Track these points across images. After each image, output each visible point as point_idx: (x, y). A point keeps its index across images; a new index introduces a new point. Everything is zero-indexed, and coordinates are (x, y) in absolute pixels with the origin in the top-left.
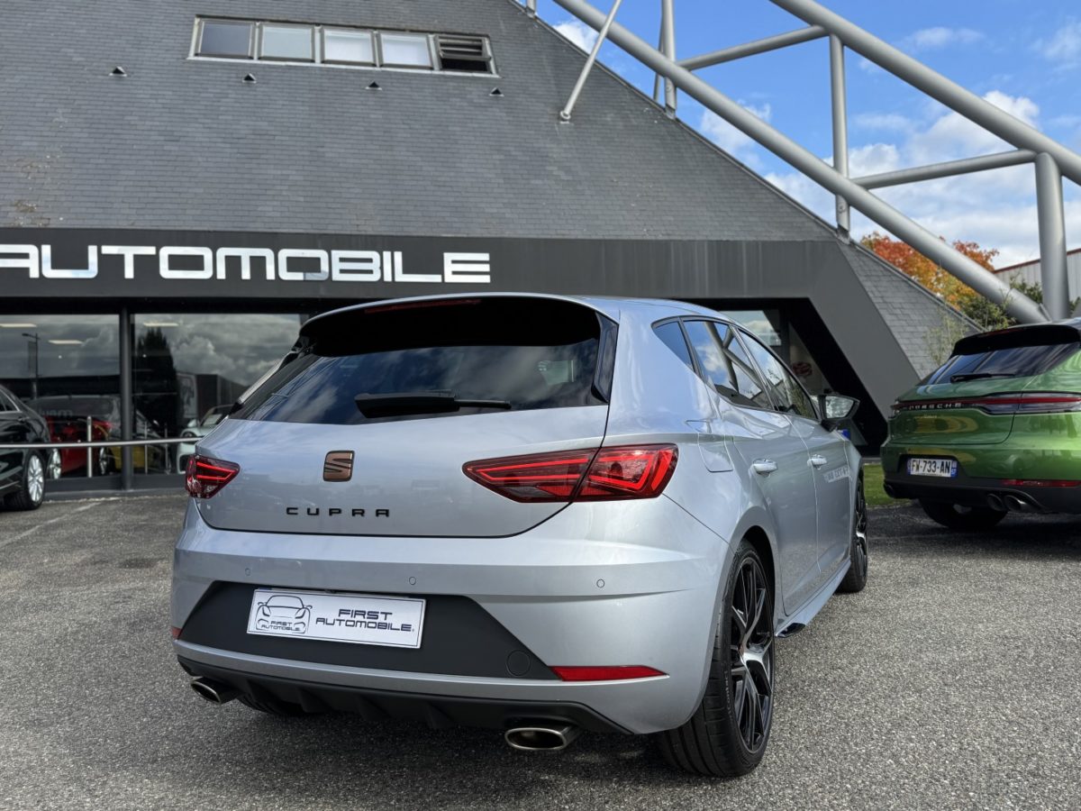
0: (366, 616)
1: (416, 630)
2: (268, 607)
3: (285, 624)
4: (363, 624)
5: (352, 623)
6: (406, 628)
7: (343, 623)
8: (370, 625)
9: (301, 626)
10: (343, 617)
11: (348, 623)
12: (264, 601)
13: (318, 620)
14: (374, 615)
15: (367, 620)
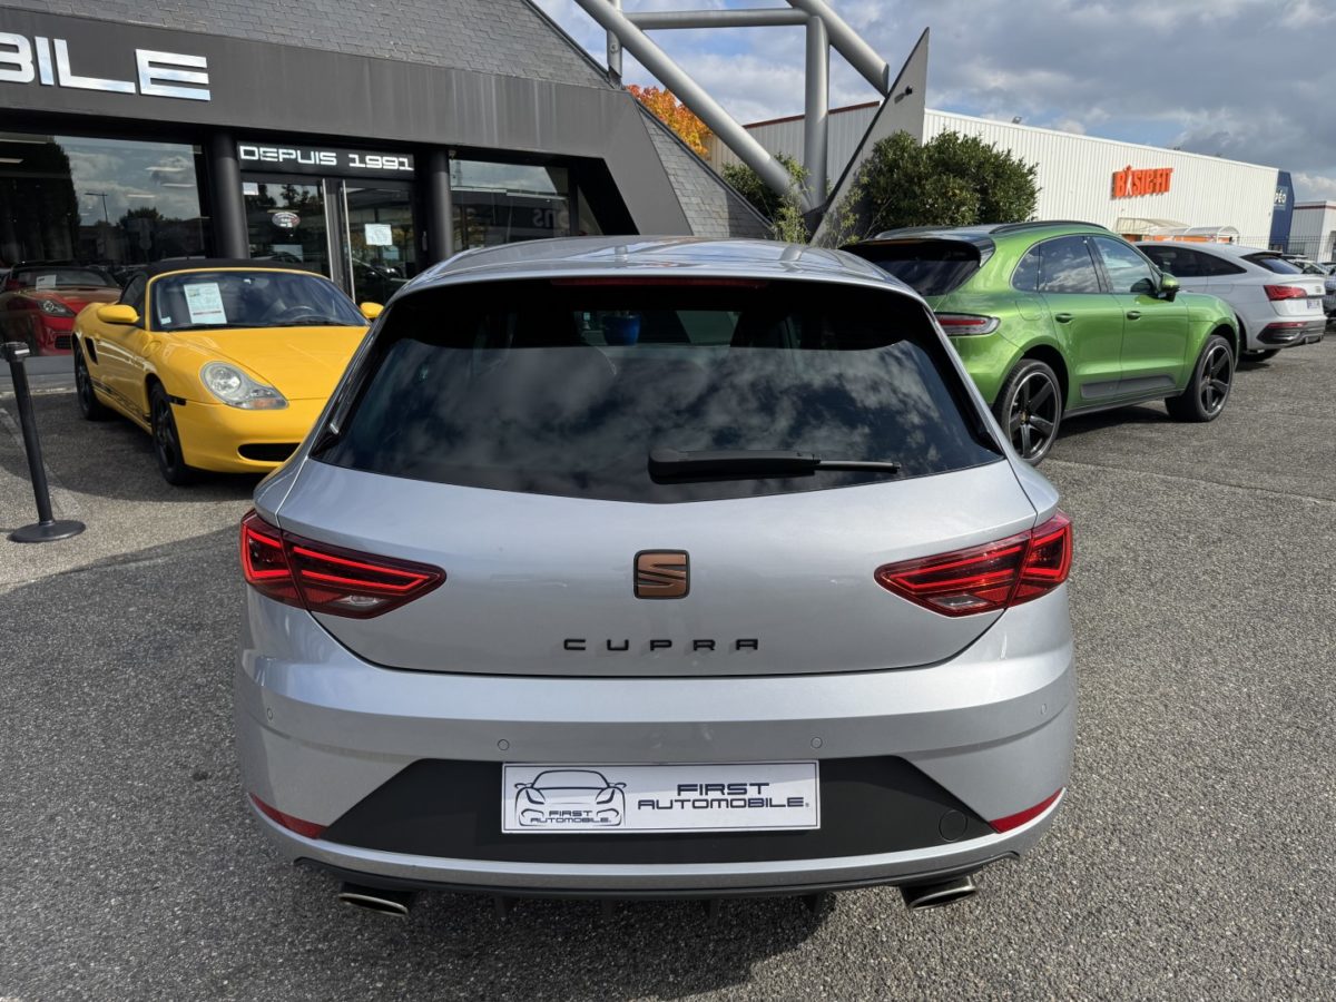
0: (726, 791)
1: (813, 805)
2: (538, 790)
3: (578, 813)
4: (724, 804)
5: (704, 804)
6: (795, 802)
7: (688, 805)
8: (735, 803)
9: (610, 815)
10: (685, 795)
11: (697, 804)
12: (528, 780)
13: (641, 804)
14: (738, 788)
15: (730, 798)
